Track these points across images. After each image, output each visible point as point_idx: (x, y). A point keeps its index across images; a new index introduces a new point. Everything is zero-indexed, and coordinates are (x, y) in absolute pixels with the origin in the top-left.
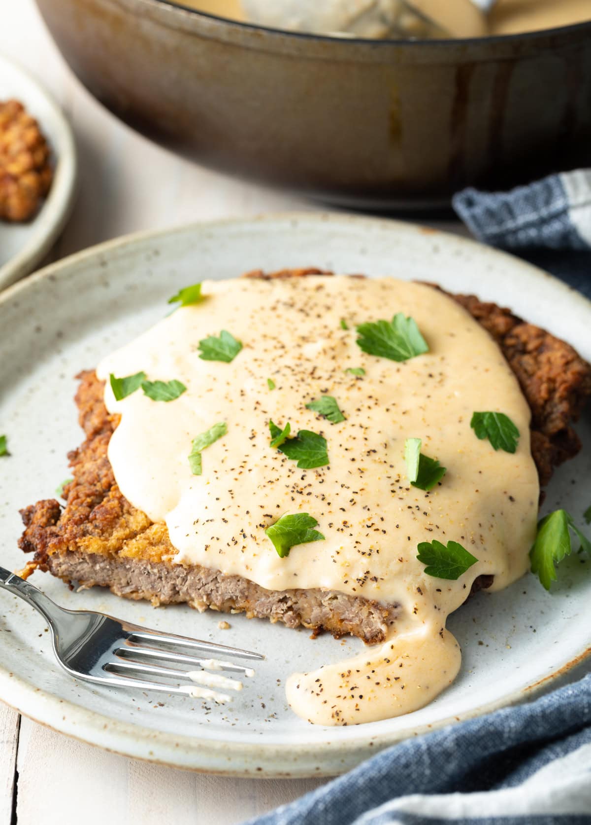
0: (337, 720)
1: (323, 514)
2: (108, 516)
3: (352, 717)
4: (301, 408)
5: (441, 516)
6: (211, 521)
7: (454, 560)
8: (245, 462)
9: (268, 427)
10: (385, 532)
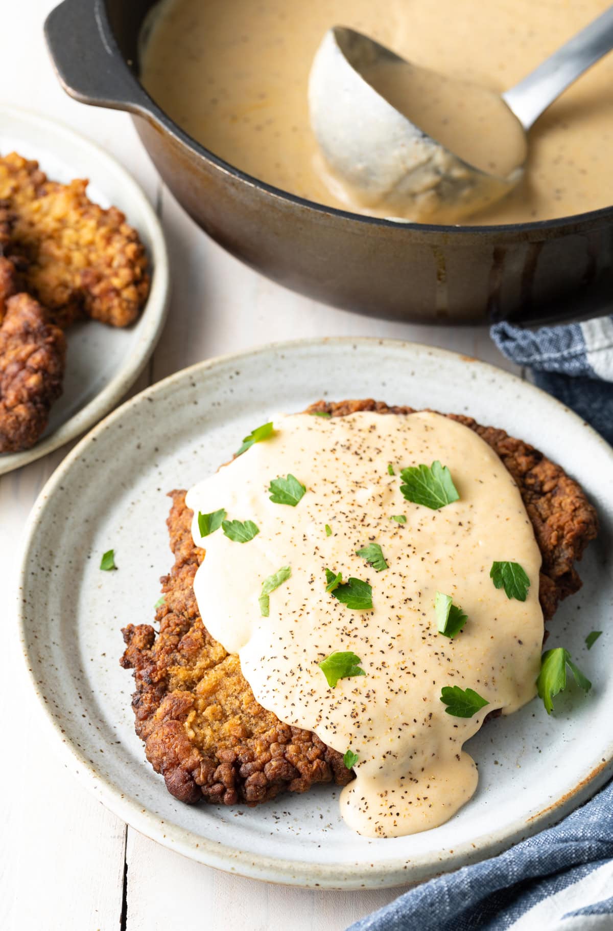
0: (379, 834)
1: (366, 655)
2: (193, 647)
3: (391, 832)
4: (352, 555)
5: (461, 662)
6: (275, 658)
7: (470, 702)
8: (304, 605)
9: (325, 572)
10: (414, 676)
